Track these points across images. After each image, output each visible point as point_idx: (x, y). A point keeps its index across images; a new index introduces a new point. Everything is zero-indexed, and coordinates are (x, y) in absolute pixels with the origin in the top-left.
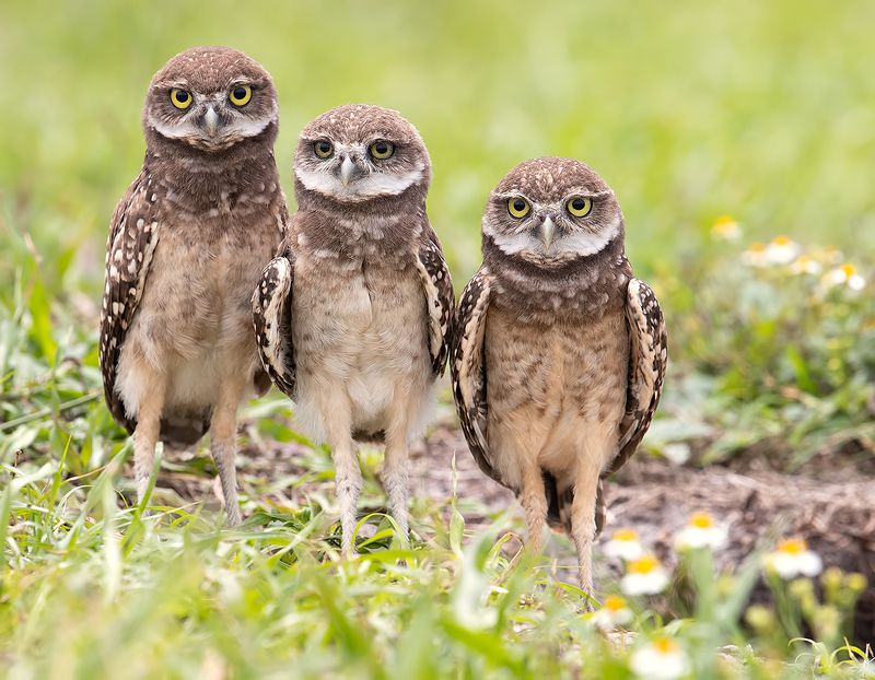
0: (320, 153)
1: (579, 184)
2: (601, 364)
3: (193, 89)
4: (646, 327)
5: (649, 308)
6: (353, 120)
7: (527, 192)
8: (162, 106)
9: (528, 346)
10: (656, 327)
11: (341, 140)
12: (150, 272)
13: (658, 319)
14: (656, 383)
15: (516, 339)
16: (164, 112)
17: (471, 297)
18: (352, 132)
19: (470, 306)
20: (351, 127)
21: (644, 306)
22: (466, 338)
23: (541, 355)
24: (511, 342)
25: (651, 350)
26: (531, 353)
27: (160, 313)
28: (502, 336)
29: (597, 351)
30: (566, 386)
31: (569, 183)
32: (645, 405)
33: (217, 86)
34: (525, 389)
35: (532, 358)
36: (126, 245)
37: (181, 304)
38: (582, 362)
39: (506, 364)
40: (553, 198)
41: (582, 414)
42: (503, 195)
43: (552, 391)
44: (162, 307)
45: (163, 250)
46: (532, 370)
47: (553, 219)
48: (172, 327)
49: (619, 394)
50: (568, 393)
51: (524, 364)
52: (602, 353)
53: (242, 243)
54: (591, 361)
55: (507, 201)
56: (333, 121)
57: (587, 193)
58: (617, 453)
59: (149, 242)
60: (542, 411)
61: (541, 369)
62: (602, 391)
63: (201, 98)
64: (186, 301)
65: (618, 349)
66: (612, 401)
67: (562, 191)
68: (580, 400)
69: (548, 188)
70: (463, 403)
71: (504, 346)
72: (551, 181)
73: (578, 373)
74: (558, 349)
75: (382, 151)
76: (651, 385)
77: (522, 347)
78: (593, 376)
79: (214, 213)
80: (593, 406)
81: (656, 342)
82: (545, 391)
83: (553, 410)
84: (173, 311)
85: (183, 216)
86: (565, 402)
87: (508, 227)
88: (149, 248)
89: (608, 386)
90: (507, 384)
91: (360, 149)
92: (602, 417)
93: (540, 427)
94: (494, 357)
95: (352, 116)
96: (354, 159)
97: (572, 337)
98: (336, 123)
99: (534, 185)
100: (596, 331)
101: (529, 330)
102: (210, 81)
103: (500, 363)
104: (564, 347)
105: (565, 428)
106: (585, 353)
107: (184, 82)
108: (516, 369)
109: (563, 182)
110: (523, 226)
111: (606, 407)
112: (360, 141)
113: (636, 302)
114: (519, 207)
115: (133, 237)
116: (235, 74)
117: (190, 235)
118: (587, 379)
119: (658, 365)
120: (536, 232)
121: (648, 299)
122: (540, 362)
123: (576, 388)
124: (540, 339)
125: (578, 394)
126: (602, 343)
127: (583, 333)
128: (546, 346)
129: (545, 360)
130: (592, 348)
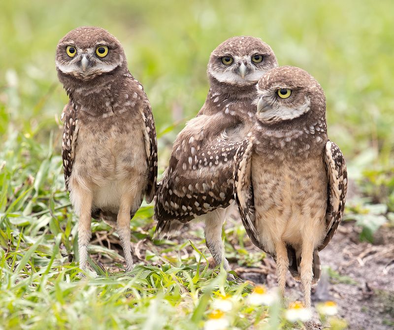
0: (225, 62)
2: (310, 186)
3: (76, 46)
4: (334, 166)
5: (336, 156)
6: (241, 44)
8: (62, 55)
9: (271, 175)
10: (340, 167)
11: (238, 55)
12: (76, 145)
13: (341, 162)
14: (341, 196)
15: (265, 171)
16: (63, 58)
19: (242, 153)
20: (242, 48)
21: (333, 155)
22: (240, 169)
23: (278, 180)
24: (263, 173)
25: (337, 179)
26: (273, 179)
27: (83, 165)
28: (259, 170)
29: (308, 178)
30: (293, 198)
32: (336, 208)
33: (89, 45)
34: (271, 199)
35: (274, 182)
36: (66, 131)
37: (93, 161)
38: (299, 184)
39: (261, 186)
41: (302, 214)
43: (285, 201)
45: (81, 135)
46: (274, 188)
48: (90, 172)
49: (322, 203)
50: (293, 202)
51: (270, 185)
52: (310, 180)
53: (122, 130)
54: (304, 184)
56: (231, 46)
58: (325, 235)
59: (74, 130)
60: (281, 212)
61: (279, 187)
62: (311, 201)
63: (80, 51)
64: (96, 160)
65: (320, 178)
66: (317, 206)
68: (300, 205)
70: (240, 205)
71: (260, 176)
73: (298, 191)
74: (287, 177)
76: (338, 198)
77: (269, 176)
78: (306, 192)
79: (105, 116)
80: (307, 208)
81: (340, 175)
82: (281, 200)
83: (287, 211)
84: (90, 164)
85: (90, 118)
86: (293, 208)
88: (75, 133)
89: (315, 198)
90: (263, 197)
92: (312, 215)
93: (280, 220)
94: (255, 182)
95: (241, 42)
97: (293, 170)
98: (234, 47)
100: (306, 167)
102: (85, 42)
103: (258, 185)
104: (290, 176)
105: (294, 221)
106: (301, 180)
107: (72, 42)
108: (266, 188)
111: (314, 210)
113: (329, 153)
115: (68, 127)
116: (99, 40)
117: (94, 128)
118: (303, 194)
119: (341, 187)
121: (336, 152)
122: (278, 184)
123: (298, 199)
124: (277, 172)
125: (299, 202)
126: (310, 174)
127: (299, 168)
128: (281, 175)
129: (280, 183)
130: (305, 176)
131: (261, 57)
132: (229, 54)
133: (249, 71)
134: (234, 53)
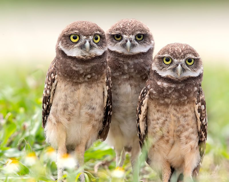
0: (116, 38)
1: (191, 53)
2: (186, 122)
6: (129, 26)
7: (172, 55)
9: (162, 113)
11: (126, 34)
15: (158, 111)
17: (145, 91)
18: (129, 31)
19: (145, 94)
20: (129, 29)
22: (143, 106)
23: (167, 117)
26: (163, 116)
29: (185, 116)
30: (174, 131)
31: (187, 52)
34: (161, 132)
35: (164, 118)
36: (48, 83)
38: (179, 121)
39: (154, 122)
40: (181, 58)
42: (162, 56)
43: (171, 133)
44: (57, 105)
46: (163, 123)
47: (181, 65)
49: (194, 137)
50: (175, 134)
51: (161, 121)
52: (187, 118)
54: (182, 121)
55: (163, 58)
56: (121, 26)
57: (193, 57)
59: (54, 82)
60: (168, 141)
61: (167, 123)
62: (186, 134)
66: (191, 139)
67: (185, 55)
68: (179, 137)
69: (180, 54)
70: (141, 132)
71: (154, 115)
72: (181, 51)
73: (178, 125)
75: (139, 37)
77: (160, 114)
78: (183, 127)
82: (168, 133)
83: (171, 141)
86: (175, 138)
87: (163, 67)
88: (54, 84)
89: (190, 132)
90: (155, 131)
91: (133, 37)
94: (150, 120)
95: (128, 25)
96: (131, 41)
97: (176, 110)
98: (123, 28)
99: (174, 52)
100: (184, 109)
101: (163, 107)
103: (152, 122)
104: (173, 115)
106: (180, 117)
108: (158, 124)
109: (185, 52)
110: (169, 68)
112: (133, 35)
114: (167, 60)
115: (50, 80)
118: (181, 128)
120: (174, 70)
122: (166, 120)
123: (178, 131)
124: (166, 111)
125: (178, 134)
126: (187, 114)
127: (180, 109)
128: (169, 113)
129: (168, 119)
130: (183, 115)
131: (142, 36)
132: (119, 33)
133: (133, 46)
134: (123, 32)
